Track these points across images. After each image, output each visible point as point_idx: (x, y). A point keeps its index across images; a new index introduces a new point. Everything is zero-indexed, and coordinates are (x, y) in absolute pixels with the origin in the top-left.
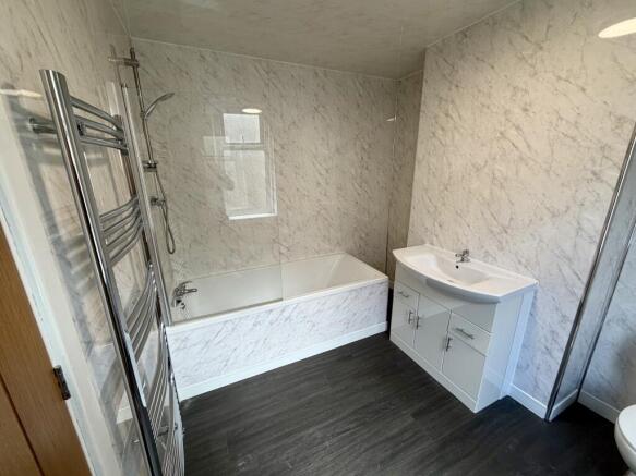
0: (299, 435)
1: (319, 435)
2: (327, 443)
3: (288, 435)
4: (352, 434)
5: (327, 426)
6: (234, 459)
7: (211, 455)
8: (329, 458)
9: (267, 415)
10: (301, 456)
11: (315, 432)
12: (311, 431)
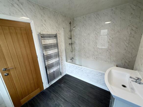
0: (70, 89)
1: (72, 92)
2: (71, 94)
3: (69, 88)
4: (75, 97)
5: (74, 92)
6: (63, 84)
7: (62, 81)
8: (69, 95)
9: (71, 83)
10: (67, 91)
11: (72, 91)
12: (72, 90)
